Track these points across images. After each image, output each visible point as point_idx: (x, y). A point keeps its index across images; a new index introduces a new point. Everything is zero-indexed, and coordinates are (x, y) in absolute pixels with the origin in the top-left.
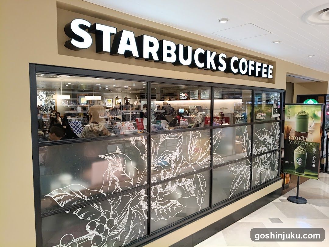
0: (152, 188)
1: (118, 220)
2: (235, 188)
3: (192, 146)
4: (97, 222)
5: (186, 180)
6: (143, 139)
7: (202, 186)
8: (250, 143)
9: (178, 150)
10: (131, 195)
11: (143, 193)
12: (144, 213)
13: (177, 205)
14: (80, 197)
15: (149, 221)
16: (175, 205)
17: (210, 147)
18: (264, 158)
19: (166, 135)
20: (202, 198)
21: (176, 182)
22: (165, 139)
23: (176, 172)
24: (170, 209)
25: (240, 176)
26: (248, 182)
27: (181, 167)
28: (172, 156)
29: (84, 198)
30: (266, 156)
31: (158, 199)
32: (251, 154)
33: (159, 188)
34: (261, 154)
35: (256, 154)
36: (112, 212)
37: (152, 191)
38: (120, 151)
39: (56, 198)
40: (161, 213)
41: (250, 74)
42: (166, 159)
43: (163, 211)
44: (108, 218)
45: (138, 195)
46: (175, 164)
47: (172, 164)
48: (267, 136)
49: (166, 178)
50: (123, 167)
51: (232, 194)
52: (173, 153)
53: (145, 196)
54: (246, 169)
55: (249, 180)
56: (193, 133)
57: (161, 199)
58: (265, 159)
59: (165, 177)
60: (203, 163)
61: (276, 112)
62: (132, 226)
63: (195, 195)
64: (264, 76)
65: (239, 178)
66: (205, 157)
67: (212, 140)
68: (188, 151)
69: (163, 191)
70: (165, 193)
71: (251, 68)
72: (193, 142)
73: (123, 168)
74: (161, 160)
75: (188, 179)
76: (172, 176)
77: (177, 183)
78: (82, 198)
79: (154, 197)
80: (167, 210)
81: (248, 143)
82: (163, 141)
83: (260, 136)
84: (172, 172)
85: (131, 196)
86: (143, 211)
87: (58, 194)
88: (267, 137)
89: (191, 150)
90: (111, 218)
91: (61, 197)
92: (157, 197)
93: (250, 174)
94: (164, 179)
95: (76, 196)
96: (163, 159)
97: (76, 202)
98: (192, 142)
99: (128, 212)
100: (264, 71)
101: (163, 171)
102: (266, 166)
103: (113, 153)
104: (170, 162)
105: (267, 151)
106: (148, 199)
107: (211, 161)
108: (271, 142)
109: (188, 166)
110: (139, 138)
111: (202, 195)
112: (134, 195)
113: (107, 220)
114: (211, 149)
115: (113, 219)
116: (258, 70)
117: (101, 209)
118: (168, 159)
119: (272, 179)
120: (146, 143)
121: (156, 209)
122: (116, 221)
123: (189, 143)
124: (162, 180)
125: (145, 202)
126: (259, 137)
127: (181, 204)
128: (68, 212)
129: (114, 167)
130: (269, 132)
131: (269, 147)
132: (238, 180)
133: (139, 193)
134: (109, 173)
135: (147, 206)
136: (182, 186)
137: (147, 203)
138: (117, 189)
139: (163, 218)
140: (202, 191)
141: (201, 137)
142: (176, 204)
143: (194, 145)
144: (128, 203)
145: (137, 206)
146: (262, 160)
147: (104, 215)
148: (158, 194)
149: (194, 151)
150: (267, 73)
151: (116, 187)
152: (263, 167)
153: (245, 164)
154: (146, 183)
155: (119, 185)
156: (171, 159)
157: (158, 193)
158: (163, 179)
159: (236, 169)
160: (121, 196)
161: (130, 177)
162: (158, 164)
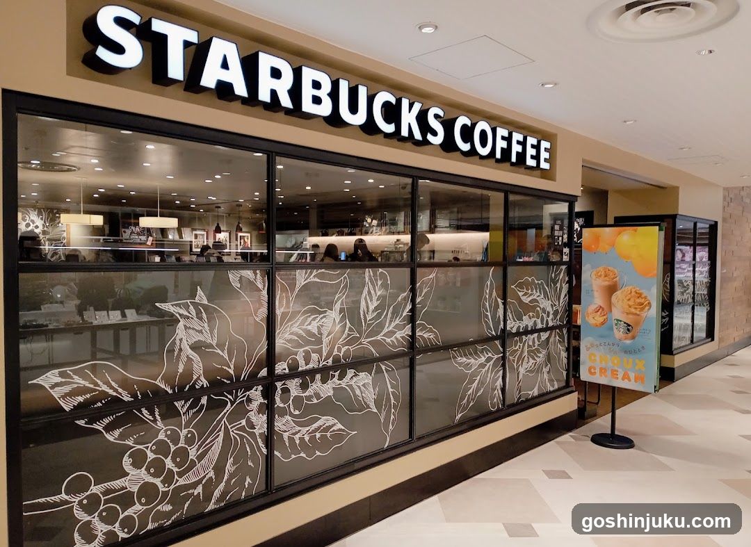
0: (279, 385)
1: (198, 450)
2: (468, 402)
3: (369, 301)
4: (148, 452)
5: (356, 375)
6: (258, 276)
7: (392, 390)
8: (501, 306)
9: (337, 307)
10: (229, 396)
11: (256, 394)
12: (259, 440)
13: (335, 428)
14: (111, 392)
15: (269, 459)
16: (330, 427)
17: (409, 307)
18: (534, 342)
19: (311, 273)
20: (392, 418)
21: (333, 376)
22: (309, 280)
23: (334, 354)
24: (318, 435)
25: (479, 377)
26: (498, 393)
27: (344, 345)
28: (324, 319)
29: (121, 394)
30: (539, 337)
31: (292, 410)
32: (504, 330)
33: (293, 385)
34: (527, 332)
35: (514, 331)
36: (183, 430)
37: (278, 392)
38: (205, 298)
39: (56, 389)
40: (298, 442)
41: (498, 155)
42: (310, 324)
43: (302, 439)
44: (176, 443)
45: (245, 398)
46: (330, 337)
47: (324, 337)
48: (538, 294)
49: (310, 366)
50: (212, 333)
51: (460, 415)
52: (325, 312)
53: (262, 401)
54: (491, 363)
55: (499, 387)
56: (372, 274)
57: (297, 412)
58: (536, 345)
59: (306, 364)
60: (395, 341)
61: (560, 243)
62: (229, 467)
63: (375, 411)
64: (531, 162)
65: (477, 382)
66: (399, 327)
67: (413, 291)
68: (362, 312)
69: (303, 395)
70: (309, 398)
71: (501, 144)
72: (372, 292)
73: (212, 337)
74: (299, 325)
75: (360, 374)
76: (324, 363)
77: (335, 379)
78: (115, 394)
79: (282, 405)
80: (313, 439)
81: (497, 306)
82: (303, 284)
83: (522, 293)
84: (324, 354)
85: (229, 399)
86: (257, 434)
87: (59, 380)
88: (539, 296)
89: (368, 311)
90: (183, 445)
91: (67, 389)
92: (289, 406)
93: (501, 375)
94: (305, 368)
95: (100, 389)
96: (302, 324)
97: (102, 403)
98: (369, 292)
99: (222, 434)
100: (531, 152)
101: (303, 349)
102: (538, 360)
103: (188, 301)
104: (320, 333)
105: (539, 326)
106: (269, 409)
107: (413, 336)
108: (549, 309)
109: (361, 344)
110: (248, 274)
111: (393, 410)
112: (237, 396)
113: (173, 448)
114: (413, 310)
115: (187, 446)
116: (516, 148)
117: (160, 423)
118: (315, 324)
119: (554, 391)
120: (264, 286)
121: (287, 433)
122: (193, 453)
123: (364, 295)
124: (300, 369)
125: (261, 415)
126: (520, 294)
127: (343, 428)
128: (81, 423)
129: (191, 331)
130: (543, 286)
131: (545, 319)
132: (475, 384)
133: (248, 393)
134: (178, 344)
135: (266, 425)
136: (347, 388)
137: (265, 417)
138: (196, 380)
139: (302, 455)
140: (393, 401)
141: (389, 282)
142: (333, 425)
143: (375, 298)
144: (222, 413)
145: (244, 422)
146: (529, 346)
147: (166, 436)
148: (291, 400)
149: (374, 311)
151: (195, 377)
152: (532, 361)
153: (490, 352)
154: (264, 372)
155: (201, 371)
156: (322, 326)
157: (292, 398)
158: (303, 367)
159: (469, 361)
160: (206, 397)
161: (226, 357)
162: (292, 334)
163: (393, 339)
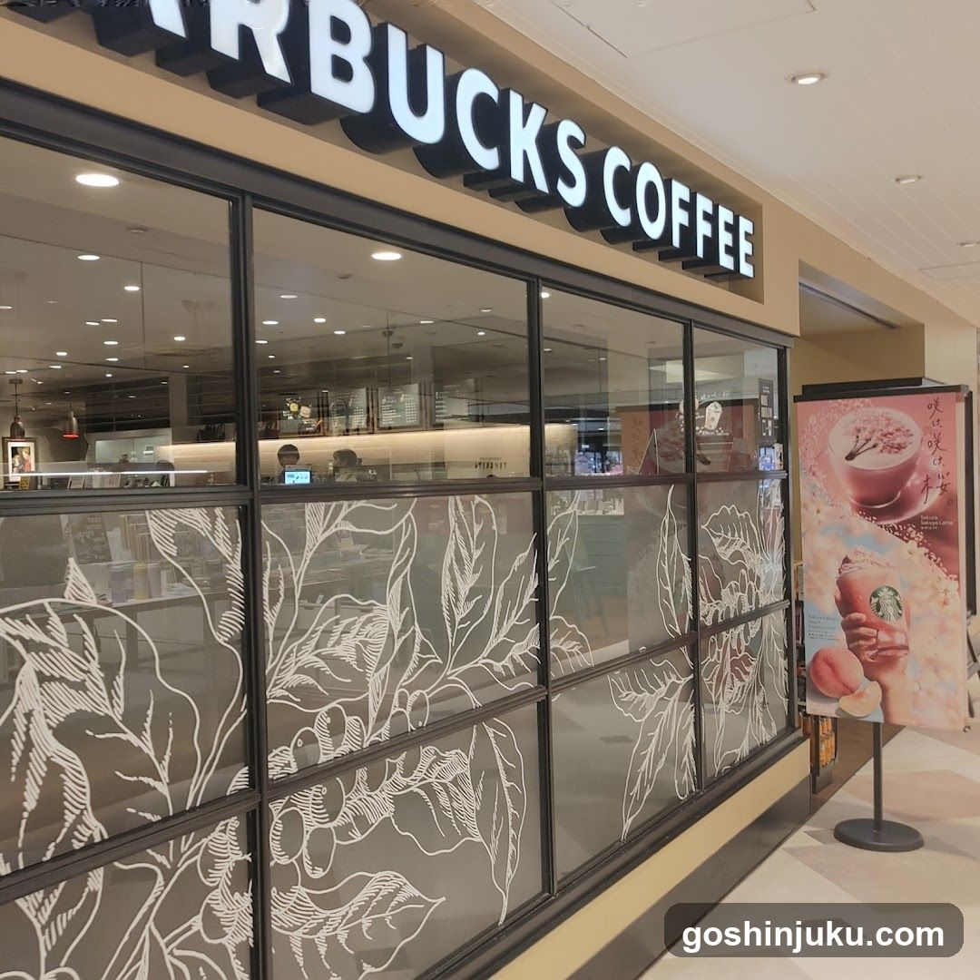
0: (276, 808)
2: (643, 789)
3: (458, 576)
5: (439, 759)
6: (220, 522)
7: (509, 784)
8: (687, 569)
9: (394, 593)
11: (226, 841)
12: (236, 965)
13: (400, 898)
16: (391, 896)
17: (533, 584)
18: (739, 644)
19: (338, 510)
20: (510, 851)
21: (393, 769)
22: (333, 530)
23: (393, 712)
24: (366, 923)
25: (657, 730)
26: (689, 760)
27: (411, 688)
28: (369, 627)
30: (746, 632)
31: (309, 871)
33: (308, 803)
34: (730, 623)
35: (709, 622)
36: (44, 977)
37: (276, 828)
38: (89, 590)
40: (323, 950)
41: (676, 242)
42: (338, 643)
43: (331, 941)
45: (198, 857)
46: (384, 669)
47: (370, 672)
48: (742, 541)
49: (345, 748)
50: (110, 686)
51: (630, 821)
52: (371, 607)
53: (240, 858)
54: (676, 696)
55: (689, 749)
56: (461, 507)
57: (319, 873)
58: (743, 648)
59: (336, 745)
60: (511, 667)
61: (770, 434)
63: (479, 839)
64: (726, 261)
65: (654, 740)
66: (517, 633)
67: (541, 546)
68: (444, 603)
69: (331, 826)
70: (344, 832)
71: (680, 217)
72: (464, 552)
73: (111, 698)
74: (317, 647)
75: (447, 754)
76: (372, 739)
77: (397, 775)
79: (284, 861)
80: (355, 933)
82: (321, 538)
83: (719, 540)
84: (373, 715)
85: (161, 865)
86: (230, 949)
88: (744, 544)
89: (457, 599)
92: (300, 860)
93: (693, 720)
94: (332, 756)
96: (322, 642)
99: (144, 963)
100: (725, 238)
101: (326, 708)
102: (746, 679)
103: (46, 601)
104: (362, 662)
105: (746, 609)
106: (256, 876)
107: (543, 652)
109: (445, 681)
110: (195, 517)
111: (512, 832)
112: (178, 855)
114: (542, 592)
116: (703, 229)
118: (349, 640)
119: (774, 742)
120: (234, 550)
121: (299, 933)
123: (447, 560)
124: (322, 759)
125: (237, 895)
126: (716, 542)
127: (417, 893)
129: (54, 688)
130: (749, 525)
131: (755, 593)
132: (652, 747)
133: (205, 841)
135: (250, 921)
136: (422, 793)
137: (246, 900)
138: (73, 828)
140: (511, 810)
141: (495, 528)
142: (397, 890)
143: (469, 567)
144: (144, 909)
145: (197, 923)
146: (733, 653)
148: (305, 843)
149: (468, 599)
150: (733, 251)
151: (70, 818)
152: (738, 684)
153: (674, 672)
154: (240, 779)
155: (87, 800)
156: (365, 643)
157: (306, 837)
158: (327, 751)
159: (641, 696)
160: (101, 871)
161: (149, 749)
162: (300, 670)
163: (506, 662)
